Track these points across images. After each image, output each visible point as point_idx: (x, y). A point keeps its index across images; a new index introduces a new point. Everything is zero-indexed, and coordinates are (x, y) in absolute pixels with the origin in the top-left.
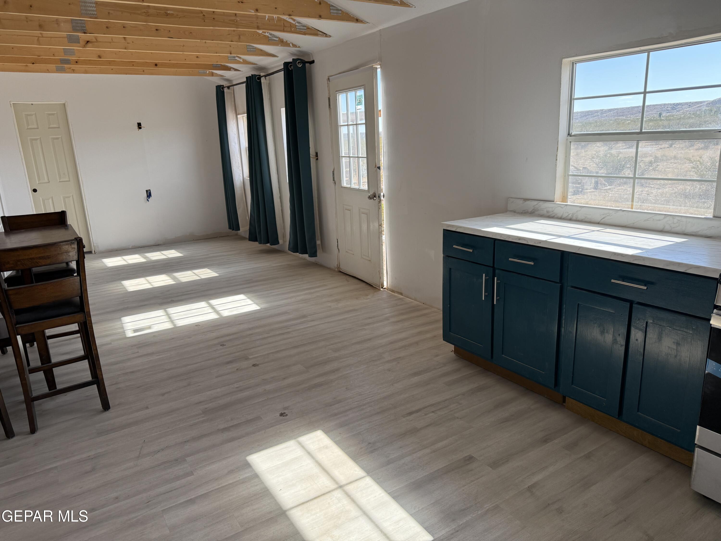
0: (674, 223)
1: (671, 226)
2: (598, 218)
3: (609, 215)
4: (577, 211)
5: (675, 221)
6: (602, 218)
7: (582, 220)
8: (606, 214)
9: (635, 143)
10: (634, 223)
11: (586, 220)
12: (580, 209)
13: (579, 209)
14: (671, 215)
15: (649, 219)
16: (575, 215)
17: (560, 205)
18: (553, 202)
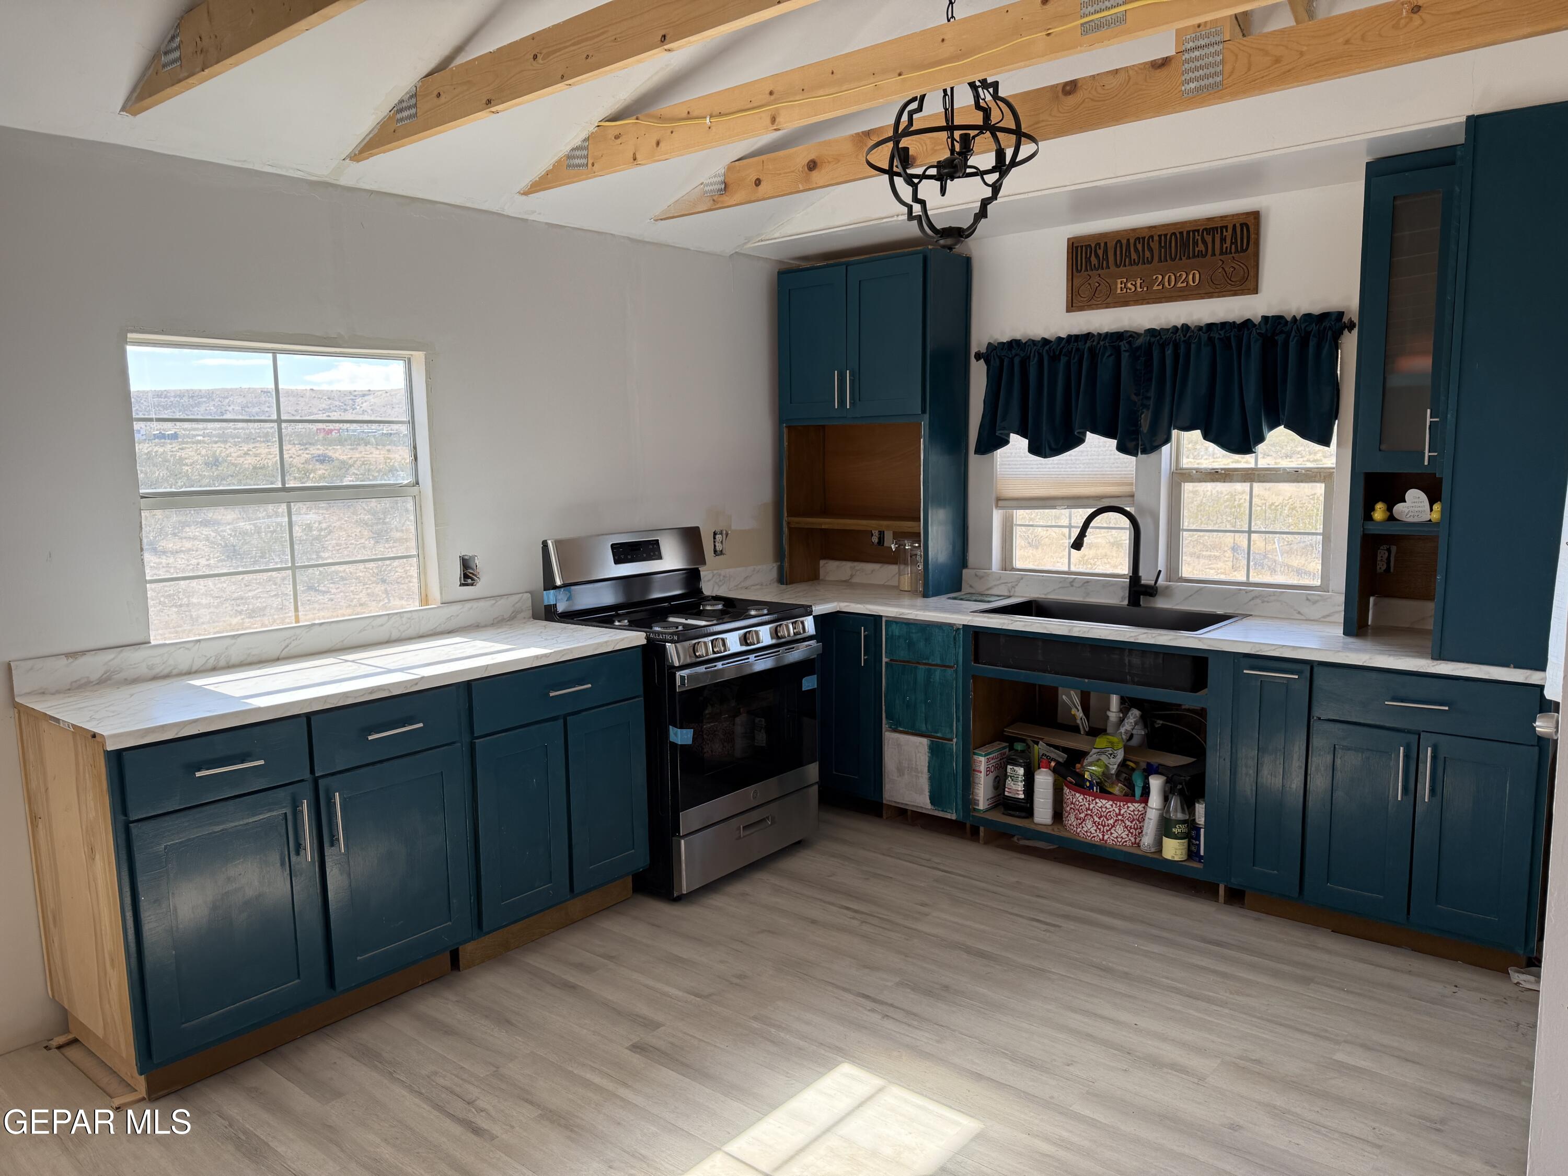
0: (403, 624)
1: (399, 630)
2: (274, 650)
3: (296, 639)
4: (227, 648)
5: (404, 620)
6: (283, 647)
7: (242, 662)
8: (290, 638)
9: (284, 507)
10: (342, 641)
11: (250, 660)
12: (233, 641)
13: (229, 642)
14: (397, 613)
15: (366, 628)
16: (223, 656)
17: (183, 645)
18: (153, 643)
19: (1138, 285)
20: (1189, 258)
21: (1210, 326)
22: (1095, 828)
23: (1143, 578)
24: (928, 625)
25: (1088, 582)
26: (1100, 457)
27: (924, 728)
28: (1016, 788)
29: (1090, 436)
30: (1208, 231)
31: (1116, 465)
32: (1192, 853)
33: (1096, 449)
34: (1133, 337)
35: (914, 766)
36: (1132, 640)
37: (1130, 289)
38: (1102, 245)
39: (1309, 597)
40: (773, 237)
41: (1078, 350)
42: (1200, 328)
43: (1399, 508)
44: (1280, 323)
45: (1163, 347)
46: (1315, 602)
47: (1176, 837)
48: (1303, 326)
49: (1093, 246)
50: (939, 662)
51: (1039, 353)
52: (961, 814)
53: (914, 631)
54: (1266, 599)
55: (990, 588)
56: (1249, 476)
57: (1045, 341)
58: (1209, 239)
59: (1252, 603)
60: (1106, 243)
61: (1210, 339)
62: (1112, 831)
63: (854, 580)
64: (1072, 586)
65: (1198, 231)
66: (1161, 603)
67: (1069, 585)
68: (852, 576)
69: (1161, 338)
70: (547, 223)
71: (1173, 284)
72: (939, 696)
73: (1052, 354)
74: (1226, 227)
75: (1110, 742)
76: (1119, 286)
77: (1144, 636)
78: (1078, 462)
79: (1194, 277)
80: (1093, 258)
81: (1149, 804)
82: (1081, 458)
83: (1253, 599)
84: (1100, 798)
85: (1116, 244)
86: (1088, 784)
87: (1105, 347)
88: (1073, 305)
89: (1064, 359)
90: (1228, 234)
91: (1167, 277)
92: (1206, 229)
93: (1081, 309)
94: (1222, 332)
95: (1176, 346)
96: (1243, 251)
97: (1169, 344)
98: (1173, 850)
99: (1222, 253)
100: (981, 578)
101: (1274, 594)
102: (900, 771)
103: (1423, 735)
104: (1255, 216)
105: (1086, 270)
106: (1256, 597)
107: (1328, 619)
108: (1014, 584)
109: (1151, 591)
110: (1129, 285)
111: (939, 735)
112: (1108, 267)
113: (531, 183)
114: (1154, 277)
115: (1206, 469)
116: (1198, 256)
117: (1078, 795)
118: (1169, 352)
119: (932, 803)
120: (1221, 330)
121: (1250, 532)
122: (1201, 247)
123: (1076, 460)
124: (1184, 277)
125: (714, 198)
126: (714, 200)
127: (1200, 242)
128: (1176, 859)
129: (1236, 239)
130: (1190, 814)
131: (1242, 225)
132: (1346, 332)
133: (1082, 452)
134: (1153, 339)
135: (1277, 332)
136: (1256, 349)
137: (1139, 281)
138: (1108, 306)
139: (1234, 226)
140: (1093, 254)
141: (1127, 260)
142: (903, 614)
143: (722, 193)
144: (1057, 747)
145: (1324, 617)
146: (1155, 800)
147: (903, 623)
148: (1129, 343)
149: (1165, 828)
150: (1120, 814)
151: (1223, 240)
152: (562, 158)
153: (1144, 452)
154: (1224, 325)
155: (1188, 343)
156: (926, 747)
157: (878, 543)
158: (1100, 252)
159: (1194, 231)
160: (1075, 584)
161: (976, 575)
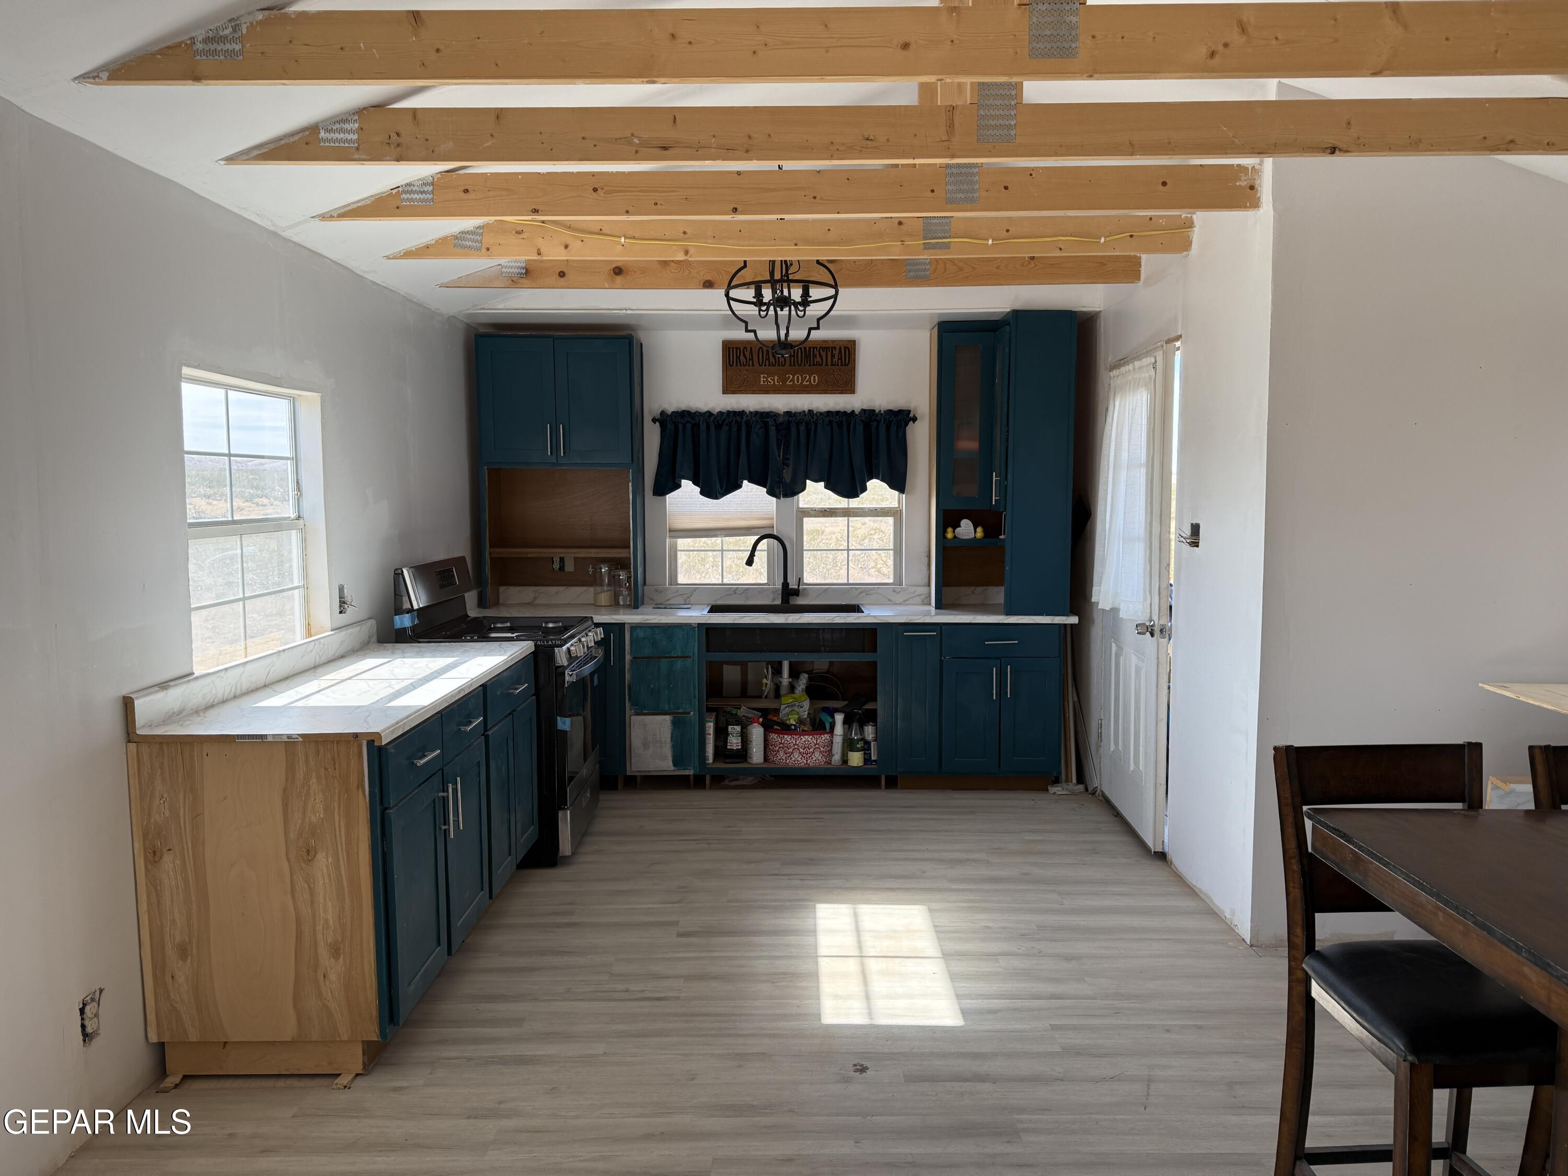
18: (197, 674)
19: (776, 380)
20: (810, 365)
21: (829, 413)
22: (801, 757)
23: (790, 584)
24: (670, 626)
25: (747, 589)
26: (749, 499)
27: (667, 707)
28: (734, 742)
29: (745, 482)
30: (823, 348)
31: (761, 505)
32: (867, 760)
33: (746, 494)
34: (776, 416)
35: (658, 739)
36: (830, 622)
37: (770, 382)
38: (749, 349)
39: (895, 590)
40: (496, 307)
41: (736, 422)
42: (821, 414)
43: (958, 530)
44: (873, 415)
45: (798, 424)
46: (899, 592)
47: (858, 750)
48: (888, 417)
49: (742, 349)
50: (680, 654)
51: (707, 423)
52: (698, 769)
53: (657, 632)
54: (869, 593)
55: (669, 600)
56: (847, 513)
57: (709, 414)
58: (823, 354)
59: (860, 595)
60: (751, 348)
61: (831, 422)
62: (813, 756)
63: (537, 602)
64: (735, 593)
65: (816, 348)
66: (800, 601)
67: (733, 593)
68: (535, 599)
69: (796, 418)
70: (372, 281)
71: (800, 382)
72: (680, 680)
73: (716, 423)
74: (835, 348)
75: (793, 698)
76: (762, 379)
77: (838, 618)
78: (732, 503)
79: (815, 379)
80: (742, 357)
81: (835, 733)
82: (734, 500)
83: (860, 593)
84: (803, 735)
85: (759, 350)
86: (793, 727)
87: (757, 421)
88: (729, 388)
89: (725, 428)
90: (836, 352)
91: (796, 377)
92: (822, 347)
93: (734, 392)
94: (837, 417)
95: (807, 424)
96: (845, 365)
97: (801, 423)
98: (856, 759)
99: (832, 365)
100: (661, 592)
101: (871, 589)
102: (646, 745)
103: (1002, 659)
104: (853, 342)
105: (737, 365)
106: (863, 592)
107: (907, 602)
108: (688, 595)
109: (796, 593)
110: (769, 379)
111: (680, 711)
112: (753, 365)
113: (404, 251)
114: (787, 376)
115: (818, 508)
116: (816, 365)
117: (786, 736)
118: (802, 428)
119: (674, 765)
120: (836, 416)
121: (848, 550)
122: (818, 359)
123: (731, 501)
124: (808, 378)
125: (513, 279)
126: (513, 281)
127: (818, 355)
128: (860, 765)
129: (841, 356)
130: (861, 735)
131: (845, 348)
132: (911, 423)
133: (735, 495)
134: (790, 419)
135: (873, 419)
136: (860, 428)
137: (776, 378)
138: (754, 392)
139: (840, 348)
140: (742, 354)
141: (767, 362)
142: (648, 620)
143: (522, 276)
144: (754, 709)
145: (905, 601)
146: (839, 729)
147: (646, 627)
148: (775, 420)
149: (849, 745)
150: (817, 744)
151: (833, 356)
152: (448, 237)
153: (786, 496)
154: (838, 413)
155: (816, 423)
156: (669, 722)
157: (559, 569)
158: (747, 354)
159: (814, 348)
160: (737, 592)
161: (656, 590)
